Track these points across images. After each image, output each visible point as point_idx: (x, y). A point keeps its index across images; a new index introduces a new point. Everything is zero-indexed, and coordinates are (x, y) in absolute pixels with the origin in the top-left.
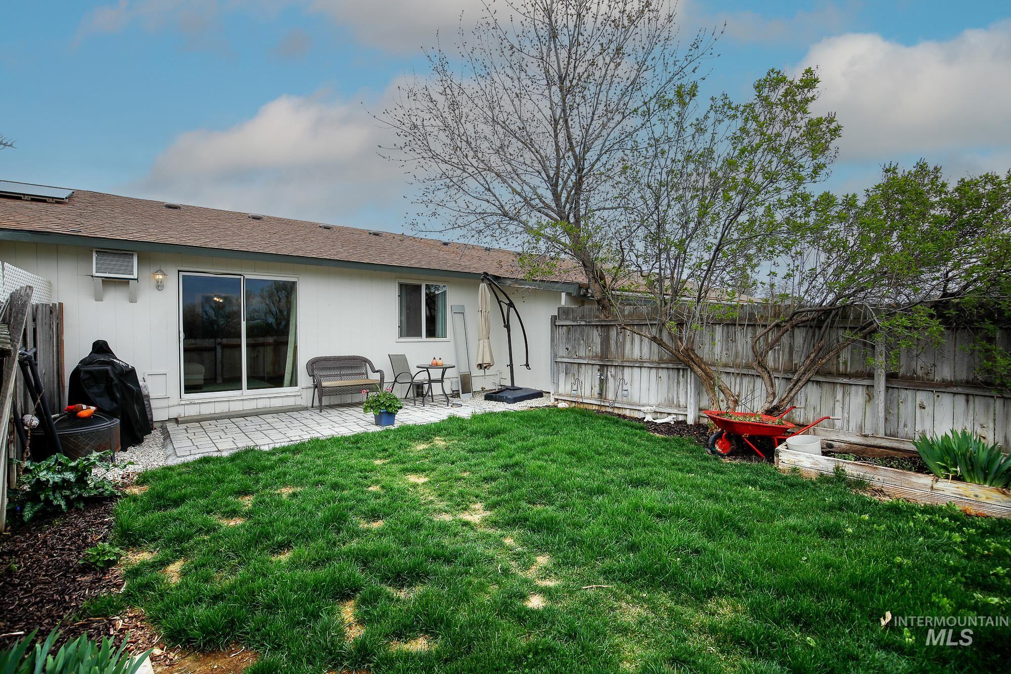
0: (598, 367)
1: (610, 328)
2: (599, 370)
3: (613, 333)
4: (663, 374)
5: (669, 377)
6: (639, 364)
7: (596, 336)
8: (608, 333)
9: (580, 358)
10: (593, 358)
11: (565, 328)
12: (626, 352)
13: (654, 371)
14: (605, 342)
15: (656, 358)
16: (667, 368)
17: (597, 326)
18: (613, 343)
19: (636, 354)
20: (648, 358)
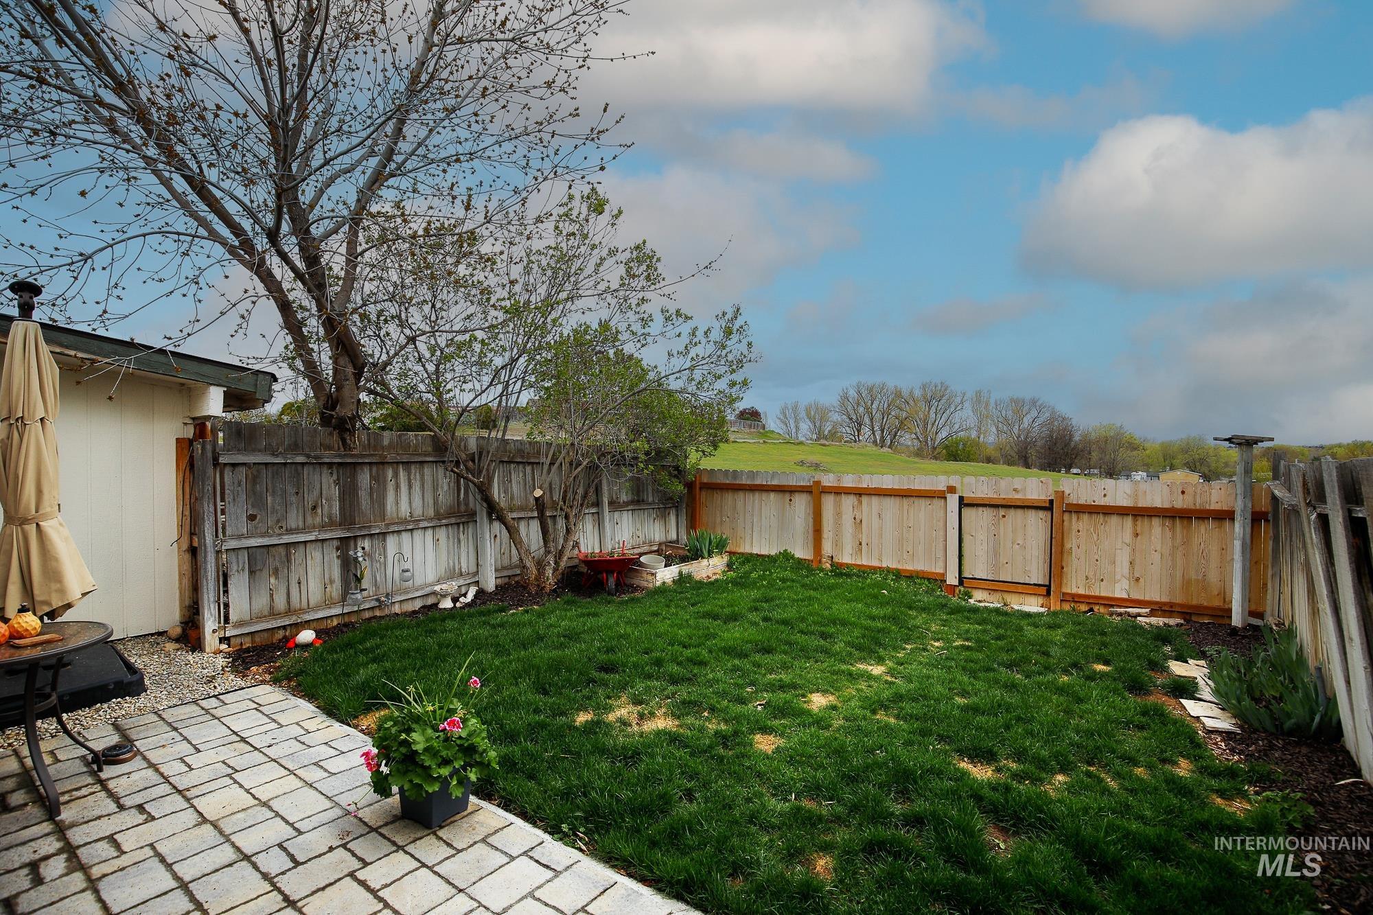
0: (336, 543)
1: (358, 468)
2: (338, 549)
3: (364, 478)
4: (442, 533)
5: (448, 537)
6: (409, 526)
7: (328, 487)
8: (354, 476)
9: (290, 531)
10: (323, 527)
11: (243, 470)
12: (389, 507)
13: (429, 532)
14: (349, 495)
15: (431, 513)
16: (446, 525)
17: (330, 465)
18: (363, 495)
19: (404, 509)
20: (421, 513)
